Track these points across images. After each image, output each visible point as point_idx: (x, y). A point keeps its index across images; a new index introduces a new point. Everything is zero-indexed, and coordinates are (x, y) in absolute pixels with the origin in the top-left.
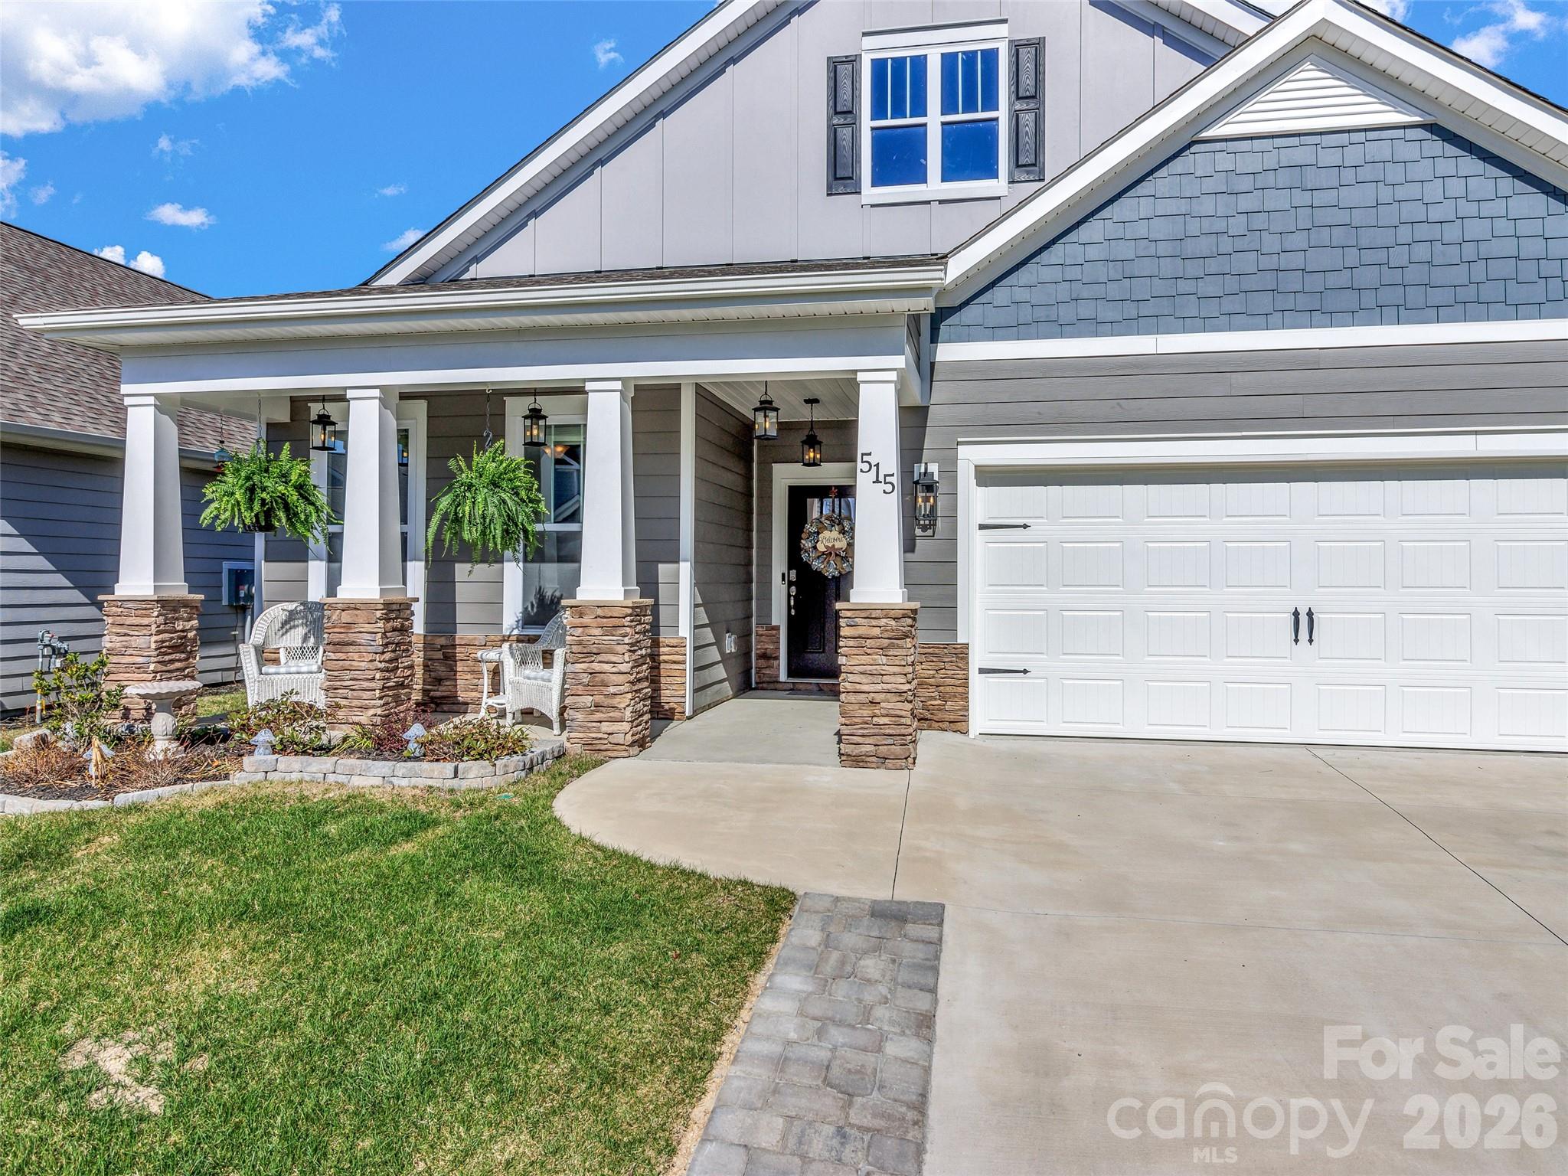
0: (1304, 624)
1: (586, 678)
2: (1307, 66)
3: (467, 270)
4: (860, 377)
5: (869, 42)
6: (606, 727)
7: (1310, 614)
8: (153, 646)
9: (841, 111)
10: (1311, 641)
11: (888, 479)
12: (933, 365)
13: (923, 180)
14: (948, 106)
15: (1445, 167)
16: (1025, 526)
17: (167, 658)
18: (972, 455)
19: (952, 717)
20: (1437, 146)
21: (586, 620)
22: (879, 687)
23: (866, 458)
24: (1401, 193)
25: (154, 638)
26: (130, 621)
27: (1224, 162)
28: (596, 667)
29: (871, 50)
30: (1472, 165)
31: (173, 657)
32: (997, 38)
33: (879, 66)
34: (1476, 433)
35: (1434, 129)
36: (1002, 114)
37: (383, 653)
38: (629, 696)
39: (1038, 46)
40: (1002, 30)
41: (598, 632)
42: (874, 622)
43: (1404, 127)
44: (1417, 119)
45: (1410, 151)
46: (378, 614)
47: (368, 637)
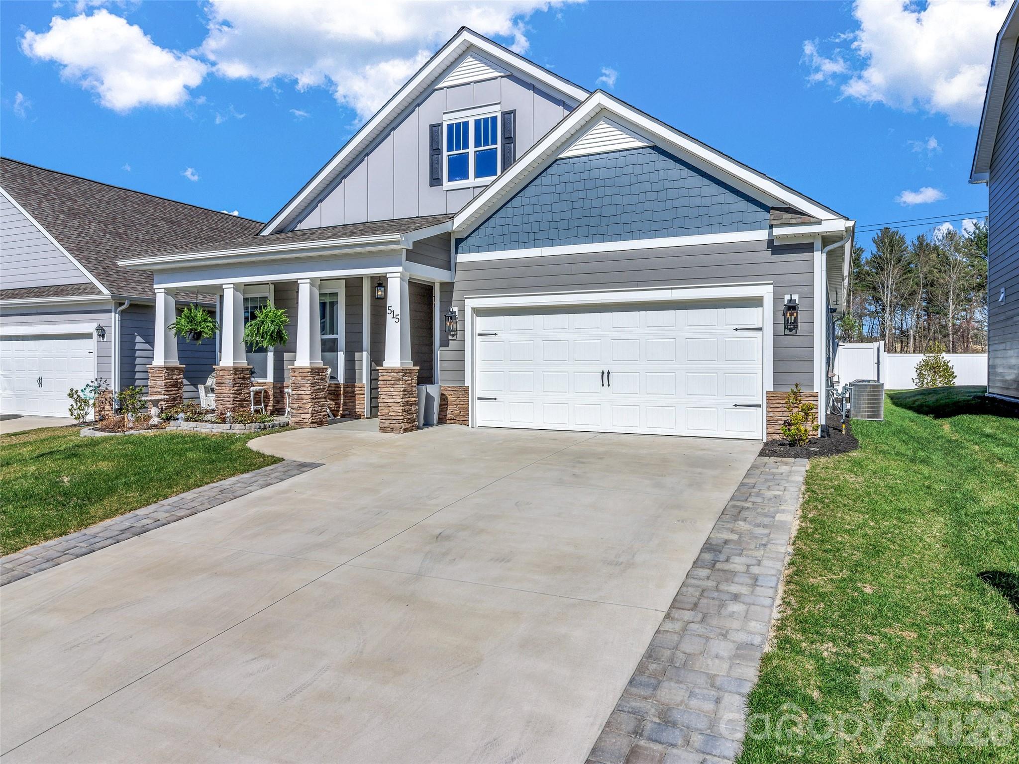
0: (606, 376)
1: (296, 397)
2: (602, 122)
3: (296, 226)
4: (388, 275)
5: (445, 117)
6: (303, 416)
7: (609, 373)
8: (163, 384)
9: (435, 151)
10: (609, 385)
11: (397, 317)
12: (456, 263)
13: (467, 178)
14: (477, 144)
15: (659, 165)
16: (496, 334)
17: (169, 389)
18: (471, 303)
19: (463, 419)
20: (655, 156)
21: (296, 374)
22: (390, 401)
23: (390, 308)
24: (641, 178)
25: (164, 381)
26: (156, 375)
27: (568, 168)
28: (300, 392)
29: (448, 120)
30: (671, 164)
31: (172, 389)
32: (495, 111)
33: (450, 127)
34: (671, 289)
35: (655, 148)
36: (499, 146)
37: (233, 387)
38: (311, 404)
39: (513, 112)
40: (498, 107)
41: (299, 378)
42: (389, 374)
43: (642, 148)
44: (646, 144)
45: (641, 159)
46: (231, 372)
47: (228, 381)
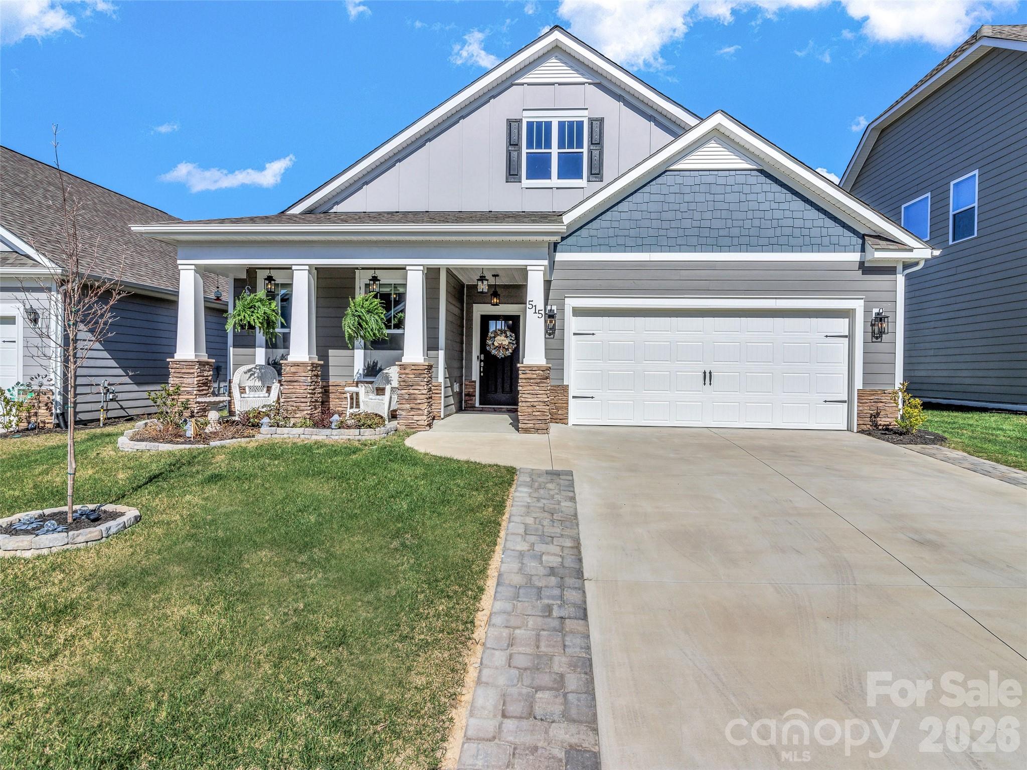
0: (708, 377)
1: (407, 397)
2: (713, 142)
3: (332, 208)
4: (529, 268)
5: (526, 113)
6: (416, 418)
7: (710, 373)
8: (196, 383)
9: (513, 144)
10: (710, 384)
11: (540, 312)
12: (554, 262)
13: (549, 177)
14: (561, 145)
15: (766, 188)
16: (593, 334)
17: (201, 388)
18: (571, 303)
19: (561, 417)
20: (763, 179)
21: (407, 371)
22: (536, 400)
23: (530, 303)
24: (750, 197)
25: (196, 379)
26: (183, 371)
27: (679, 180)
28: (412, 391)
29: (528, 117)
30: (776, 188)
31: (203, 388)
32: (583, 116)
33: (530, 125)
34: (776, 298)
35: (762, 172)
36: (585, 150)
37: (310, 386)
38: (426, 404)
39: (601, 121)
40: (585, 113)
41: (412, 376)
42: (534, 372)
43: (751, 170)
44: (755, 167)
45: (752, 180)
46: (309, 368)
47: (304, 378)
